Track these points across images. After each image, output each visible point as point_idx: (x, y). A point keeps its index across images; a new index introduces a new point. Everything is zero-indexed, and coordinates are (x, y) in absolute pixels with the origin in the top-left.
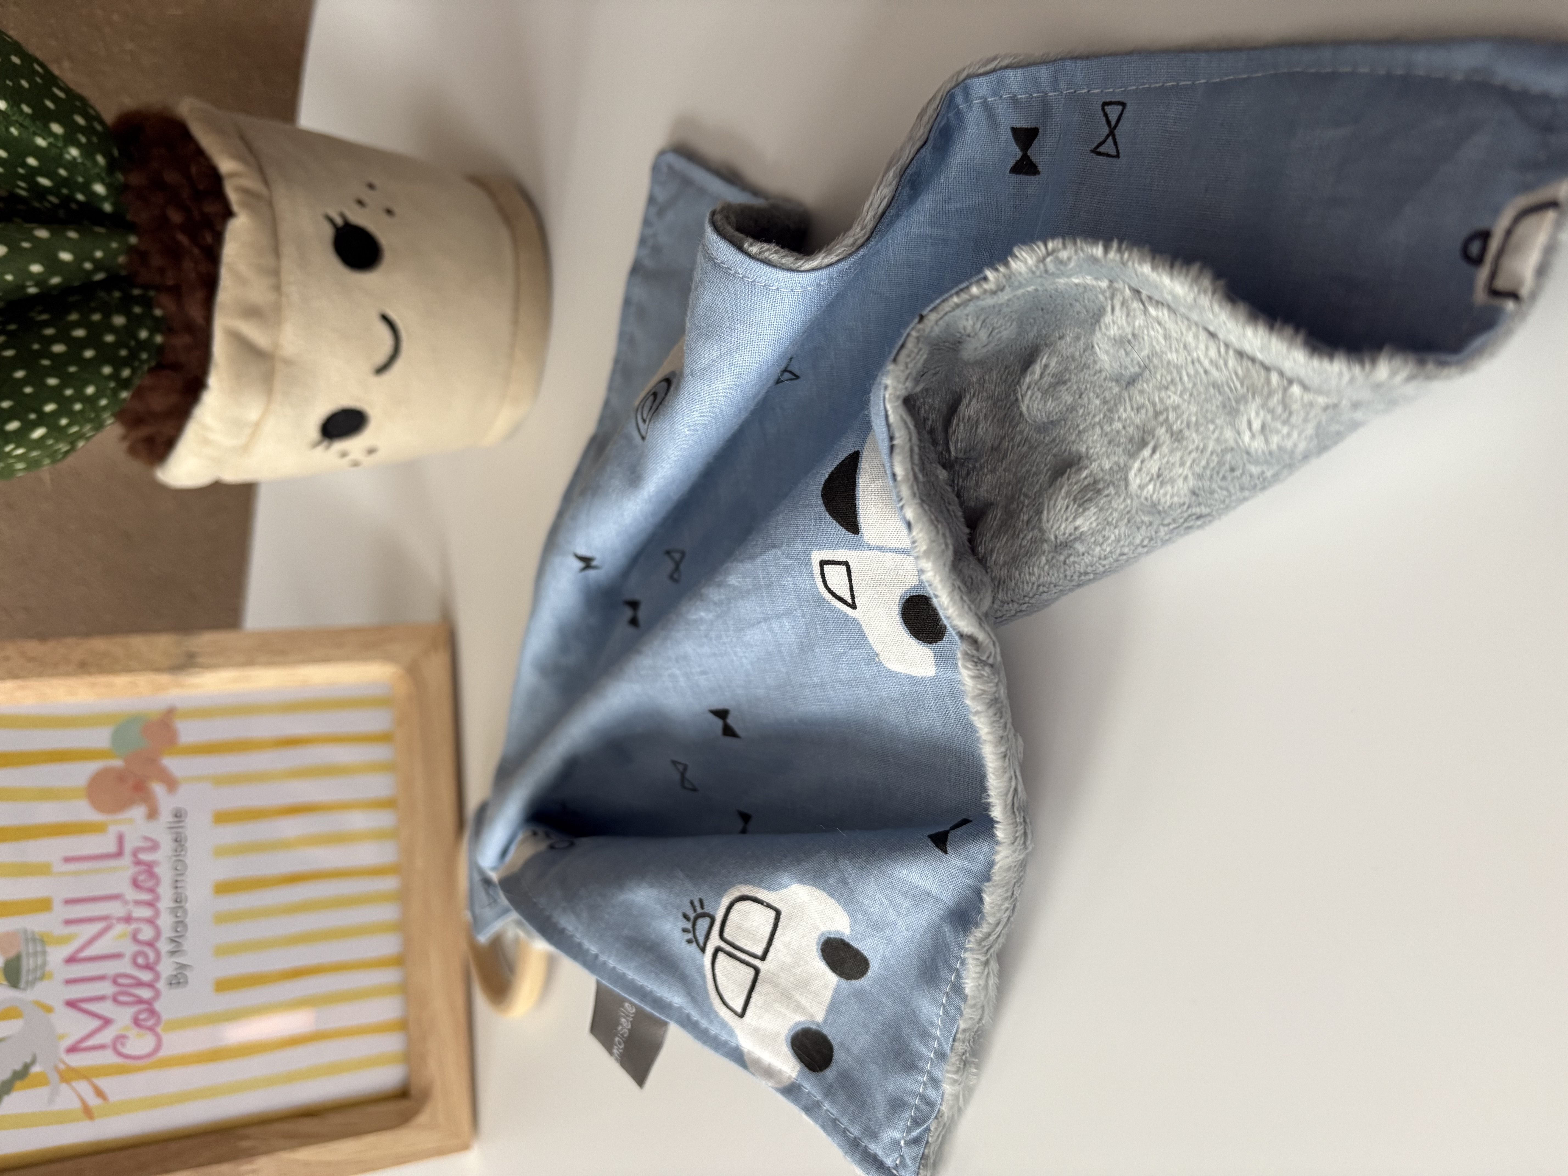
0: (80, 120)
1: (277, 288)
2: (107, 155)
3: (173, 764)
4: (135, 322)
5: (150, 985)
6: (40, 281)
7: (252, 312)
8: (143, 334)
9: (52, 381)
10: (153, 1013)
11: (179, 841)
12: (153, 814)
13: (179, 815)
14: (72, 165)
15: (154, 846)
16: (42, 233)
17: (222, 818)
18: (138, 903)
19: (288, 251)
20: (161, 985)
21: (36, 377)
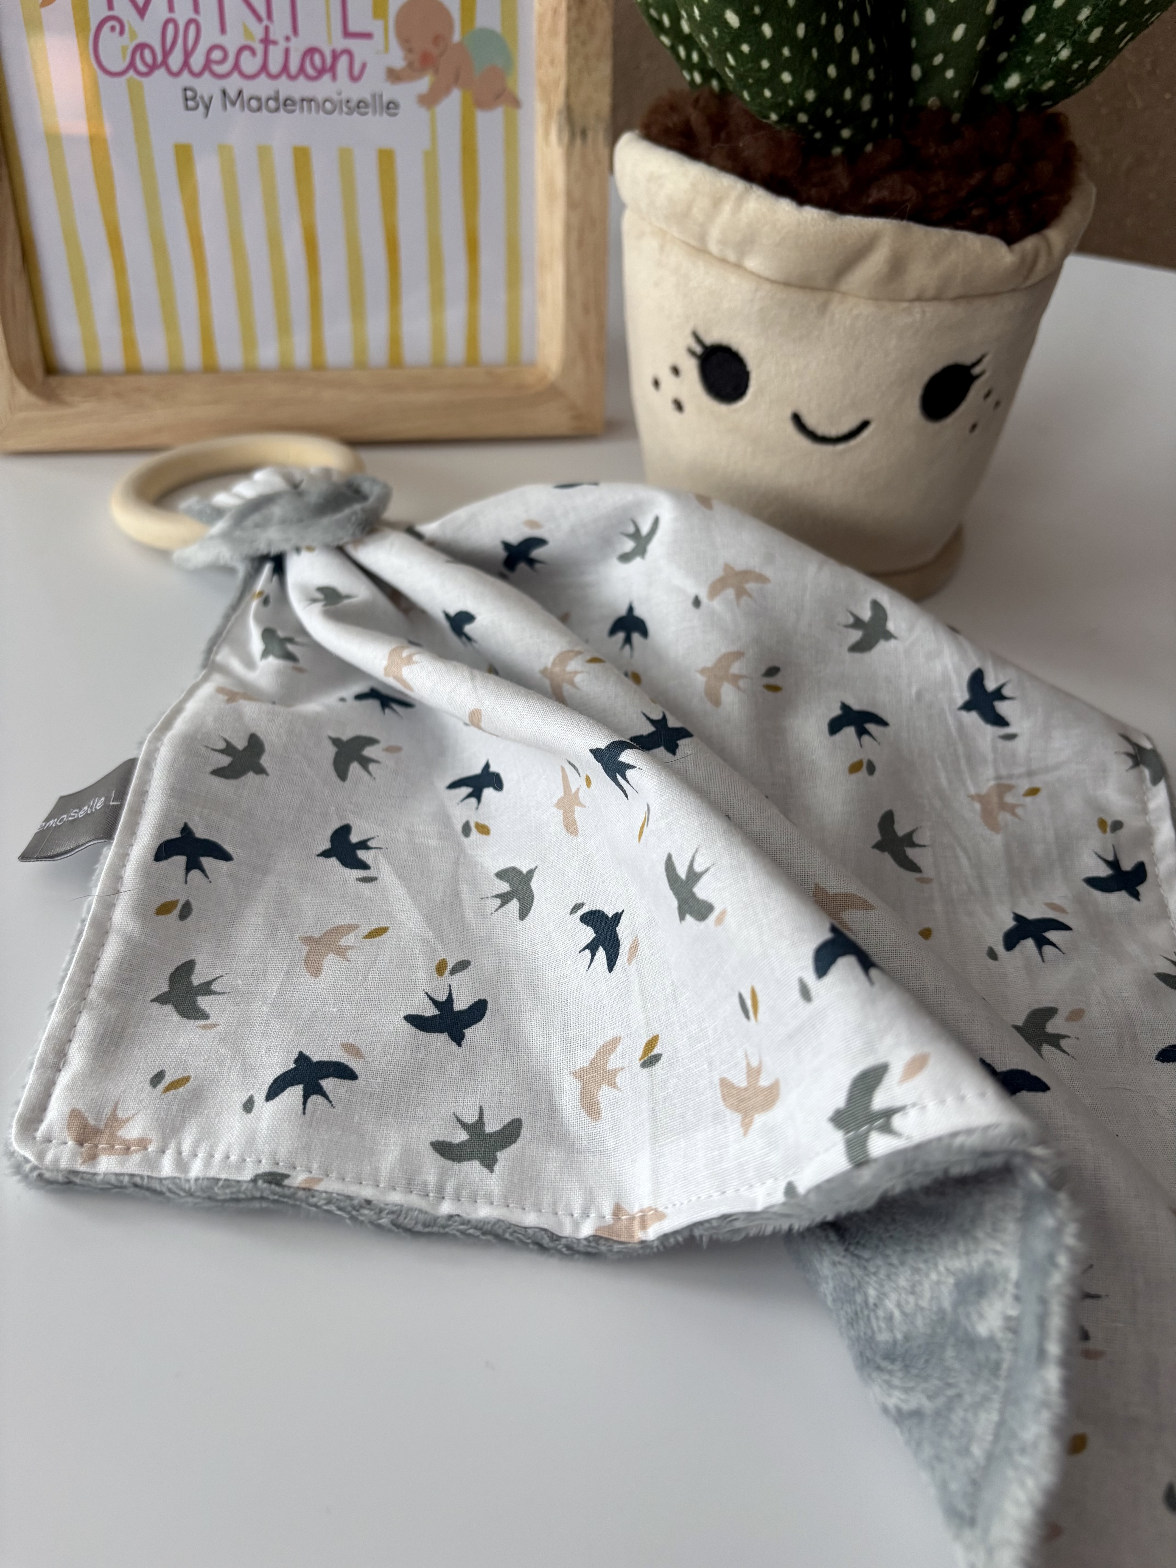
5: (186, 64)
10: (152, 68)
11: (361, 106)
12: (394, 76)
13: (391, 107)
15: (354, 78)
17: (386, 160)
18: (287, 53)
20: (186, 79)
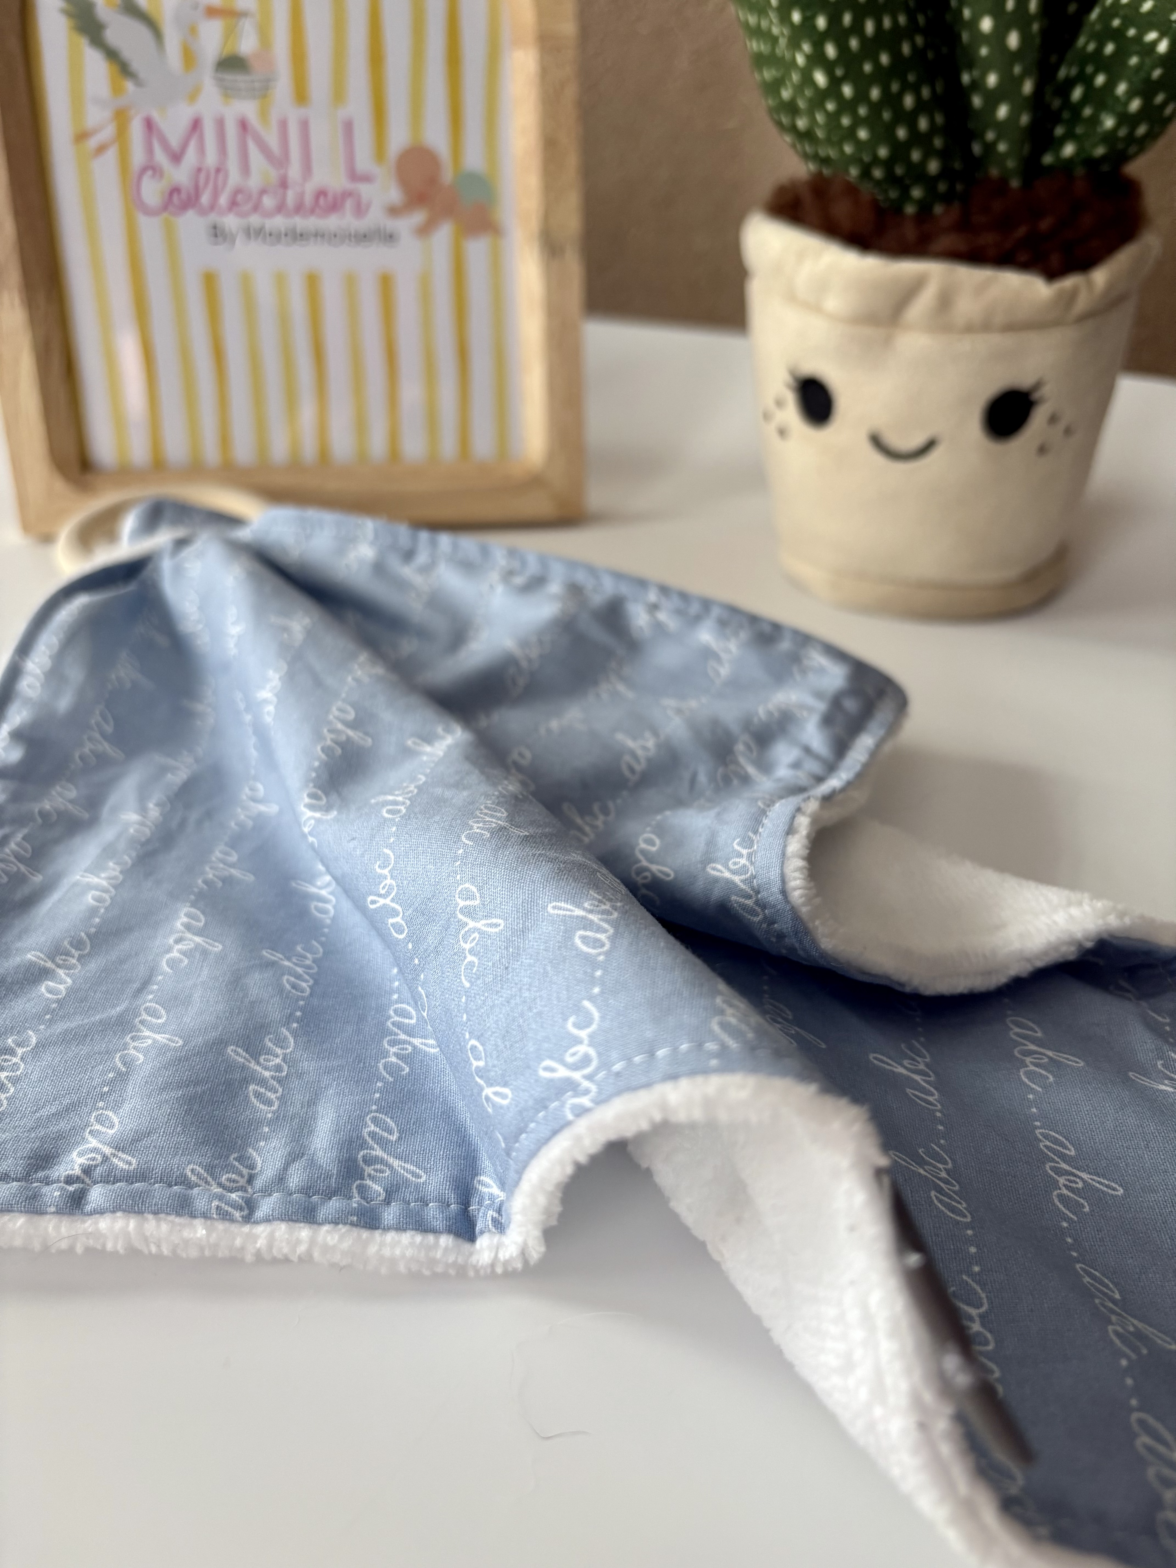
0: (1141, 130)
1: (969, 329)
2: (1104, 158)
3: (444, 234)
4: (929, 182)
5: (214, 205)
6: (977, 85)
7: (945, 301)
8: (917, 193)
9: (875, 93)
10: (185, 207)
11: (365, 237)
13: (392, 238)
14: (1095, 120)
15: (360, 212)
16: (1028, 87)
17: (386, 283)
18: (302, 195)
19: (1007, 341)
20: (213, 216)
21: (882, 76)
